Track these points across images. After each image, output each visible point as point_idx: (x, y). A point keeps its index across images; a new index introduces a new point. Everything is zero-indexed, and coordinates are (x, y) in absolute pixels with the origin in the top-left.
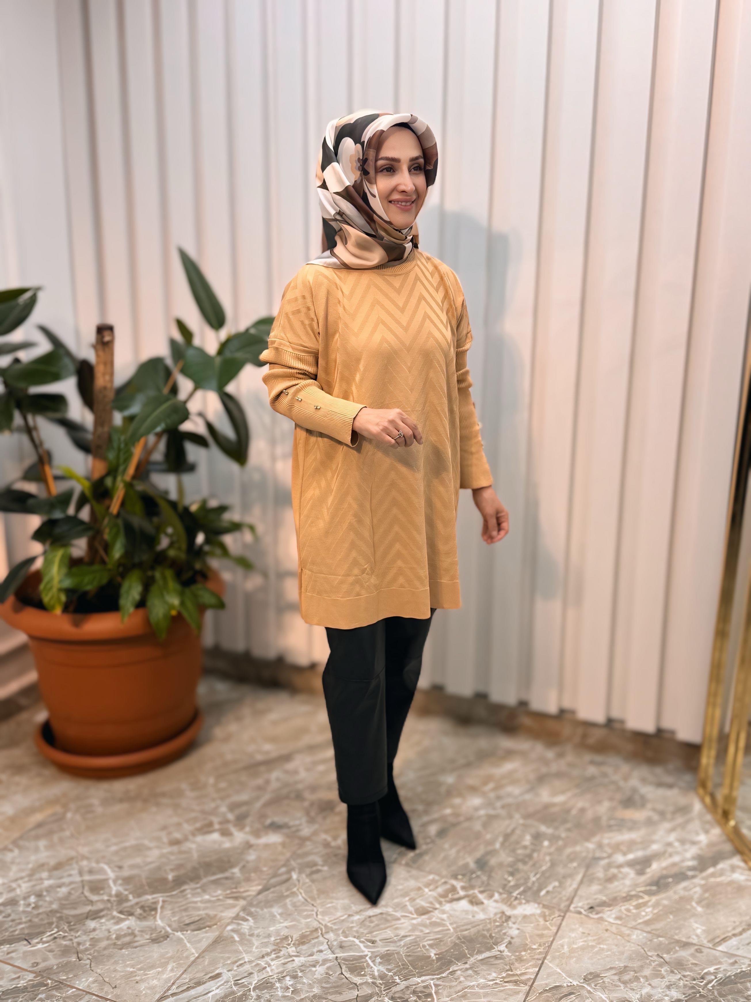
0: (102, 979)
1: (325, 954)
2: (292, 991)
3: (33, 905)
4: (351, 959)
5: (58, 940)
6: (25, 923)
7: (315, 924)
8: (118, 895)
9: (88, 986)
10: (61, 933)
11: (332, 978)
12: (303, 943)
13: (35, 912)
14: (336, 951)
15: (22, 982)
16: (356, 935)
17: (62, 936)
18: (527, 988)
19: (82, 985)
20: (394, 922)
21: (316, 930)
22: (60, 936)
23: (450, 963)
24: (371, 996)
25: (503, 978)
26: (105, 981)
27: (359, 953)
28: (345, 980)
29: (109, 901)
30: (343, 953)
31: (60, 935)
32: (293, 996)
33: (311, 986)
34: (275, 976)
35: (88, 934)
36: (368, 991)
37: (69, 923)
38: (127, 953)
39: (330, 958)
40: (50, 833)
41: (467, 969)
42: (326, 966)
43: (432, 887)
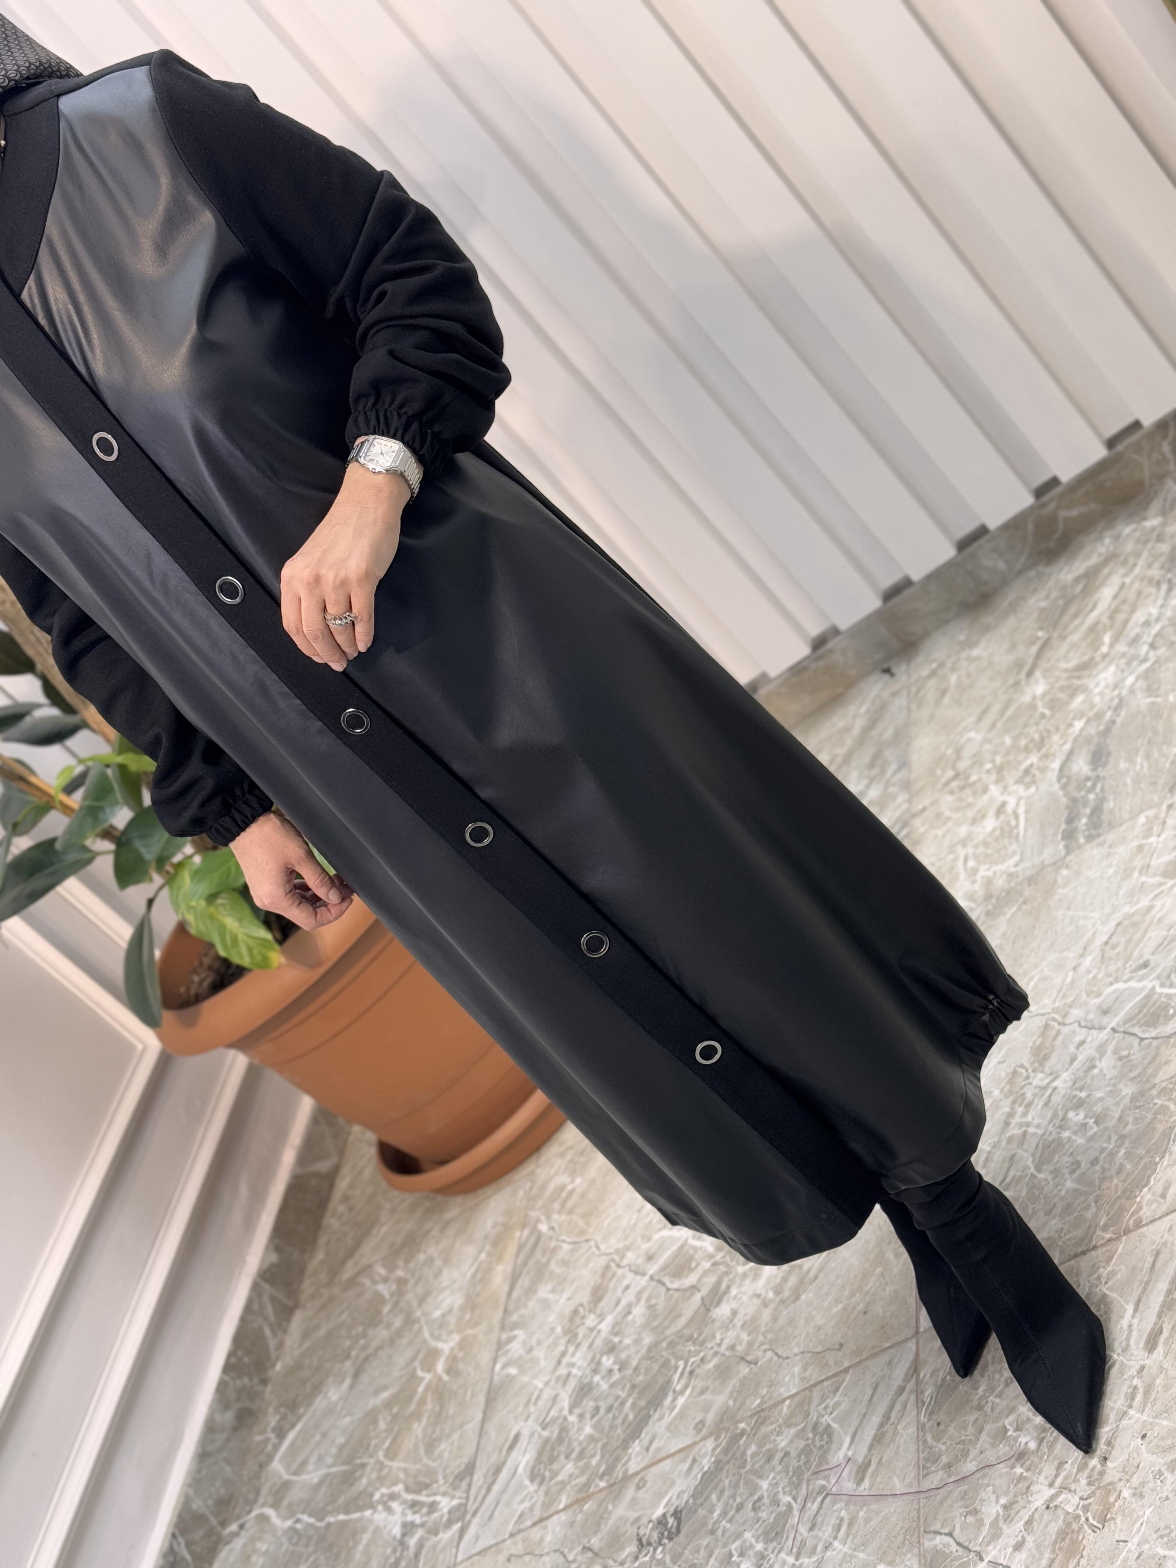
0: (810, 1355)
1: (1092, 1041)
2: (1097, 1123)
3: (616, 1367)
4: (1136, 1012)
5: (698, 1371)
6: (629, 1396)
9: (802, 1380)
10: (692, 1360)
11: (1134, 1057)
12: (1046, 1058)
13: (629, 1372)
14: (1104, 1023)
15: (705, 1461)
16: (1111, 979)
17: (698, 1361)
19: (791, 1387)
20: (1148, 918)
21: (1047, 1027)
22: (695, 1364)
26: (818, 1353)
27: (1139, 994)
28: (1155, 1043)
29: (715, 1264)
30: (1116, 1016)
31: (693, 1363)
32: (1101, 1127)
33: (1114, 1093)
34: (1050, 1128)
35: (731, 1326)
37: (690, 1338)
38: (811, 1295)
39: (1106, 1038)
40: (541, 1273)
42: (1109, 1050)
43: (1156, 830)
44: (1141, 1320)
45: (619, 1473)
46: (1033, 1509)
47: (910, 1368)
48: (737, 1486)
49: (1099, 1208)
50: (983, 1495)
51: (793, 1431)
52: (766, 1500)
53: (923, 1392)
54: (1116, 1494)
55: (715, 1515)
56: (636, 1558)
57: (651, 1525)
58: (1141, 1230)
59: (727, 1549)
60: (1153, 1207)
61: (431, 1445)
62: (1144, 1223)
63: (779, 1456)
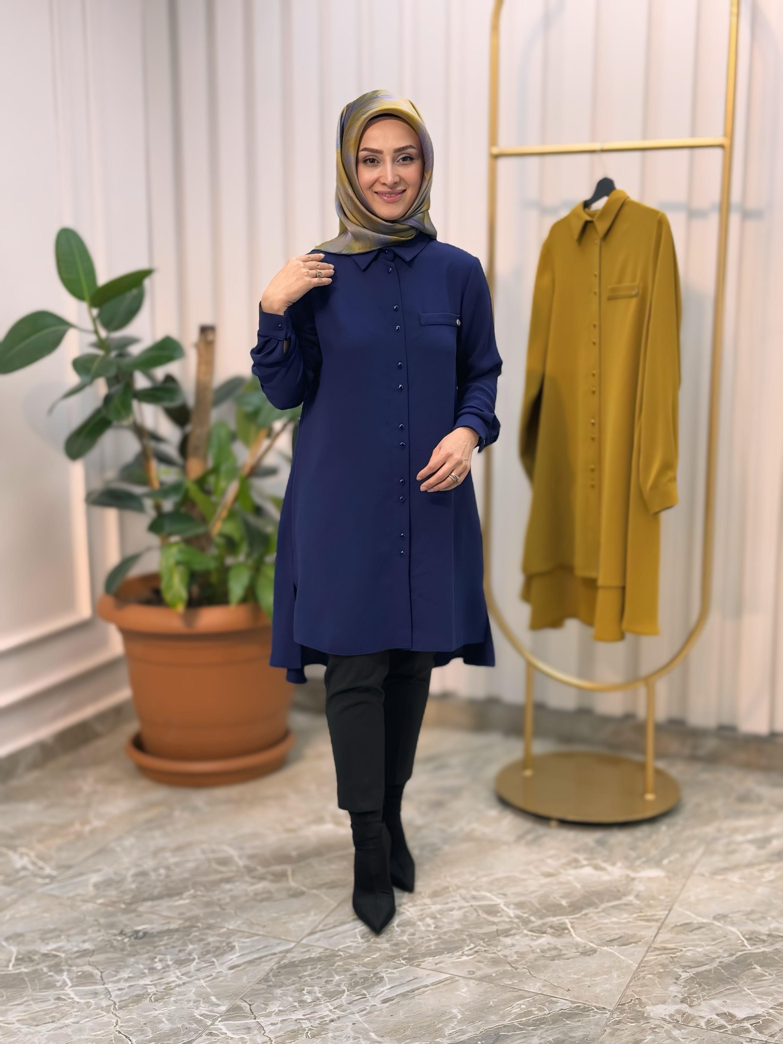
0: (249, 921)
1: (460, 903)
2: (435, 928)
3: (164, 875)
4: (486, 906)
6: (161, 887)
7: (446, 884)
8: (246, 867)
9: (238, 926)
10: (199, 893)
11: (470, 918)
13: (168, 880)
14: (470, 901)
15: (172, 926)
18: (659, 924)
19: (231, 926)
21: (447, 888)
23: (581, 909)
24: (510, 929)
25: (635, 918)
26: (253, 923)
27: (492, 902)
28: (483, 920)
29: (238, 871)
30: (477, 902)
31: (199, 895)
32: (436, 930)
33: (451, 924)
34: (416, 918)
35: (226, 893)
36: (508, 926)
37: (204, 886)
38: (268, 904)
39: (466, 906)
40: (163, 826)
41: (599, 912)
42: (463, 910)
43: (554, 859)
44: (388, 992)
45: (134, 907)
46: (289, 1018)
47: (284, 950)
48: (178, 940)
49: (408, 952)
50: (275, 1002)
51: (218, 939)
52: (186, 952)
53: (282, 960)
54: (326, 1033)
55: (161, 943)
56: (115, 935)
57: (130, 930)
58: (417, 969)
59: (155, 956)
60: (429, 965)
61: (60, 849)
62: (420, 967)
63: (205, 942)
